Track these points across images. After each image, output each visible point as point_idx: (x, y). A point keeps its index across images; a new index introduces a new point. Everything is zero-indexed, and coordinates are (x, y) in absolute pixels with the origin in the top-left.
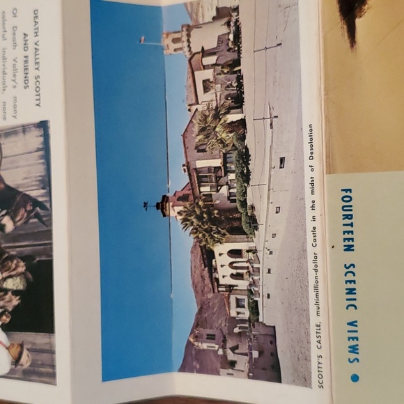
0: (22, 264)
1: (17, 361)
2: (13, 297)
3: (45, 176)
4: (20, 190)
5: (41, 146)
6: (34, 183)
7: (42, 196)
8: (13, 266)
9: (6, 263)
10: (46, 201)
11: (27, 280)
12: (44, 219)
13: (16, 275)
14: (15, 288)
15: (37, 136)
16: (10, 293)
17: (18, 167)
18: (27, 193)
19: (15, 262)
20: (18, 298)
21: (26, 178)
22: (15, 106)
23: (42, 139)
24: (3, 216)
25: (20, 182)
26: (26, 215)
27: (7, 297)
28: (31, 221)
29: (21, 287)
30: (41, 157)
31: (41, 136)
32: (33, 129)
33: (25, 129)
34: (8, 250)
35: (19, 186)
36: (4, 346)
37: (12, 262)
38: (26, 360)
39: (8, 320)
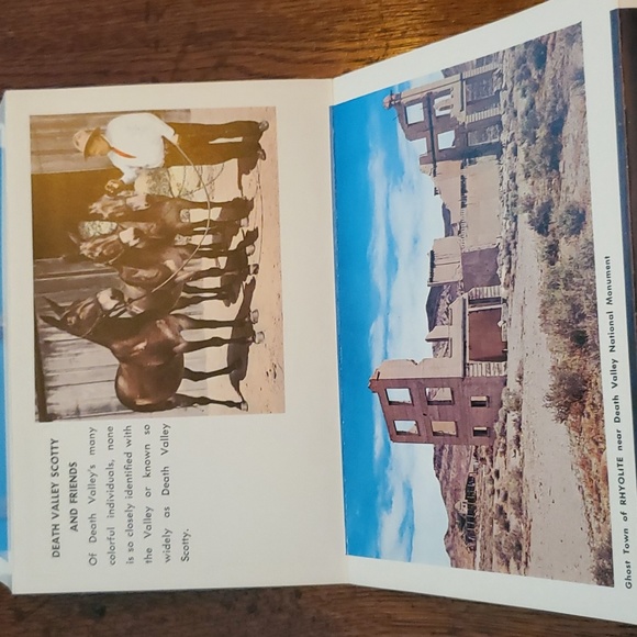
0: (85, 253)
1: (97, 135)
2: (100, 211)
3: (45, 357)
4: (86, 341)
5: (51, 392)
6: (63, 349)
7: (52, 333)
8: (99, 249)
9: (112, 252)
10: (45, 327)
11: (77, 233)
12: (49, 306)
13: (95, 238)
14: (97, 222)
15: (57, 404)
16: (106, 216)
17: (89, 368)
18: (74, 337)
19: (97, 254)
20: (93, 211)
21: (77, 354)
22: (92, 442)
23: (49, 400)
24: (114, 309)
25: (85, 350)
26: (78, 311)
27: (110, 210)
28: (69, 304)
29: (87, 224)
30: (51, 379)
31: (51, 404)
32: (64, 414)
33: (77, 414)
34: (108, 268)
35: (87, 346)
36: (117, 152)
37: (101, 254)
38: (82, 139)
39: (109, 183)
